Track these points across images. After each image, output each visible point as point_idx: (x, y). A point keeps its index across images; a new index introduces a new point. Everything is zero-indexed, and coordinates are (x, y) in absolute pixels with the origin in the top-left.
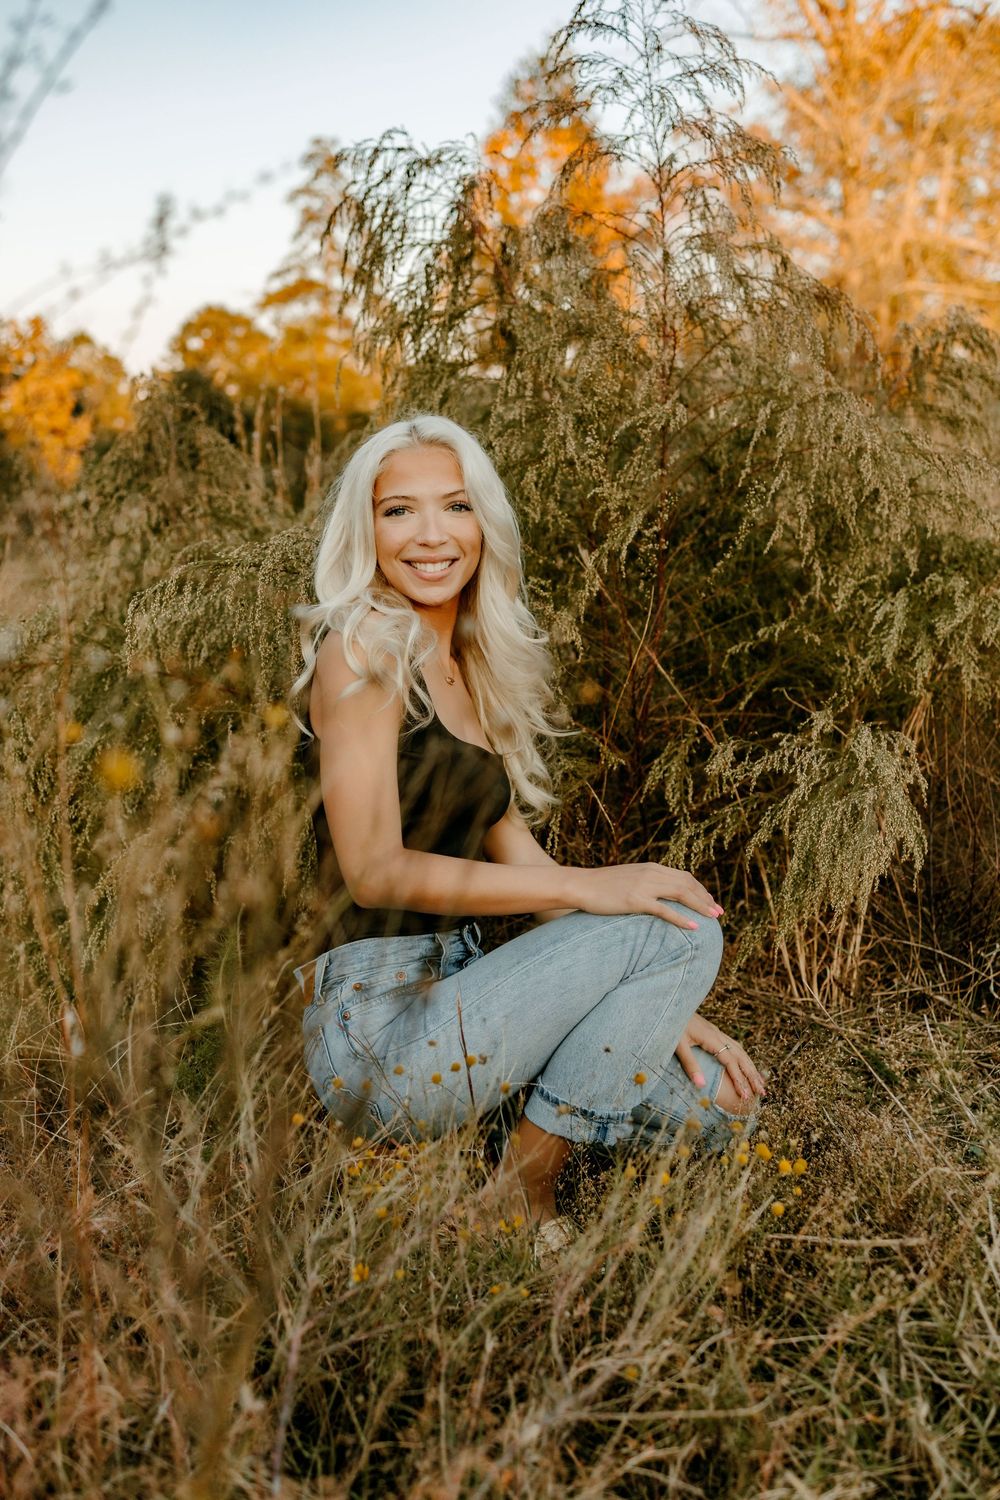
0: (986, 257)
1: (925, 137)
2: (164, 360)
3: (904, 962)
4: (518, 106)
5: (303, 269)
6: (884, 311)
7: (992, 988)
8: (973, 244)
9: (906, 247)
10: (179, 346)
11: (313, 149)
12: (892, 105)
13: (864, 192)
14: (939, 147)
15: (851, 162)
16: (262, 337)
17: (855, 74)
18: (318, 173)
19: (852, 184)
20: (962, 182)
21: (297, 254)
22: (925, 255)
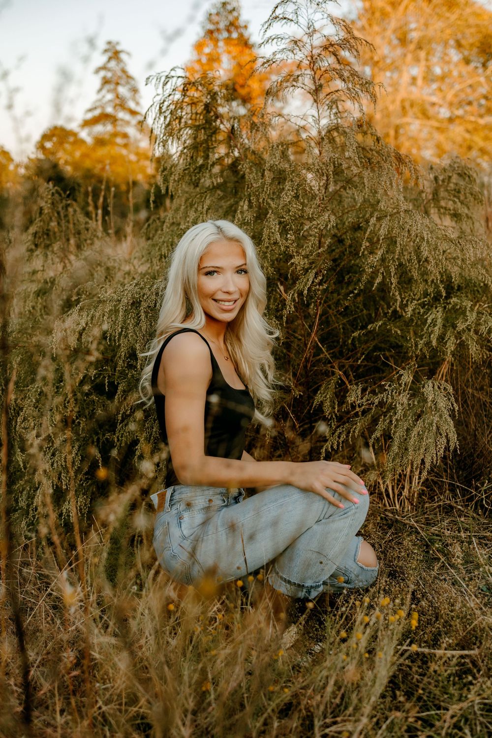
0: (441, 106)
1: (412, 47)
2: (33, 153)
3: (440, 488)
4: (211, 27)
5: (103, 108)
6: (392, 133)
7: (484, 502)
8: (434, 99)
9: (403, 101)
10: (41, 146)
11: (107, 47)
12: (395, 31)
13: (382, 73)
14: (418, 51)
15: (376, 58)
16: (83, 142)
17: (378, 15)
18: (110, 59)
19: (376, 69)
20: (429, 69)
21: (100, 100)
22: (412, 106)
